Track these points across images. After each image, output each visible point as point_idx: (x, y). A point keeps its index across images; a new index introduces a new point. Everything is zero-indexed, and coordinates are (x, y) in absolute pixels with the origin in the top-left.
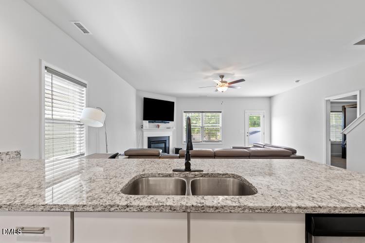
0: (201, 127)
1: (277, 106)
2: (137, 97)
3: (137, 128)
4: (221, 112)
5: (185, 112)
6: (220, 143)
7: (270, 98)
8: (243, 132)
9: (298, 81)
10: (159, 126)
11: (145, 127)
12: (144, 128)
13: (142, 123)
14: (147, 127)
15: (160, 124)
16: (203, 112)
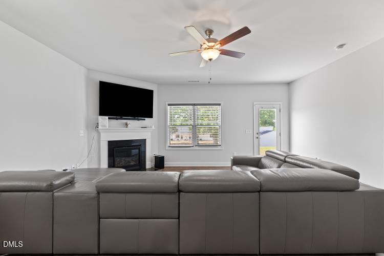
0: (193, 126)
1: (300, 95)
2: (88, 79)
3: (87, 127)
4: (219, 105)
5: (169, 105)
6: (219, 148)
7: (289, 84)
8: (251, 132)
9: (341, 46)
10: (127, 124)
11: (102, 126)
12: (100, 127)
13: (98, 119)
14: (105, 126)
15: (128, 122)
16: (194, 105)
